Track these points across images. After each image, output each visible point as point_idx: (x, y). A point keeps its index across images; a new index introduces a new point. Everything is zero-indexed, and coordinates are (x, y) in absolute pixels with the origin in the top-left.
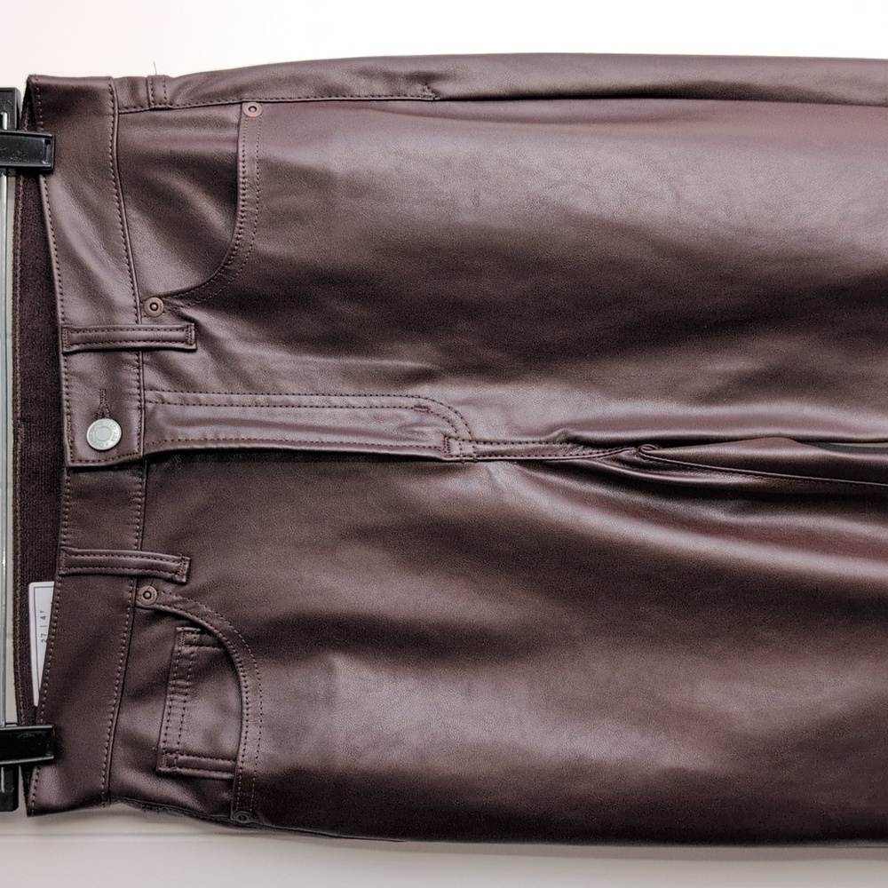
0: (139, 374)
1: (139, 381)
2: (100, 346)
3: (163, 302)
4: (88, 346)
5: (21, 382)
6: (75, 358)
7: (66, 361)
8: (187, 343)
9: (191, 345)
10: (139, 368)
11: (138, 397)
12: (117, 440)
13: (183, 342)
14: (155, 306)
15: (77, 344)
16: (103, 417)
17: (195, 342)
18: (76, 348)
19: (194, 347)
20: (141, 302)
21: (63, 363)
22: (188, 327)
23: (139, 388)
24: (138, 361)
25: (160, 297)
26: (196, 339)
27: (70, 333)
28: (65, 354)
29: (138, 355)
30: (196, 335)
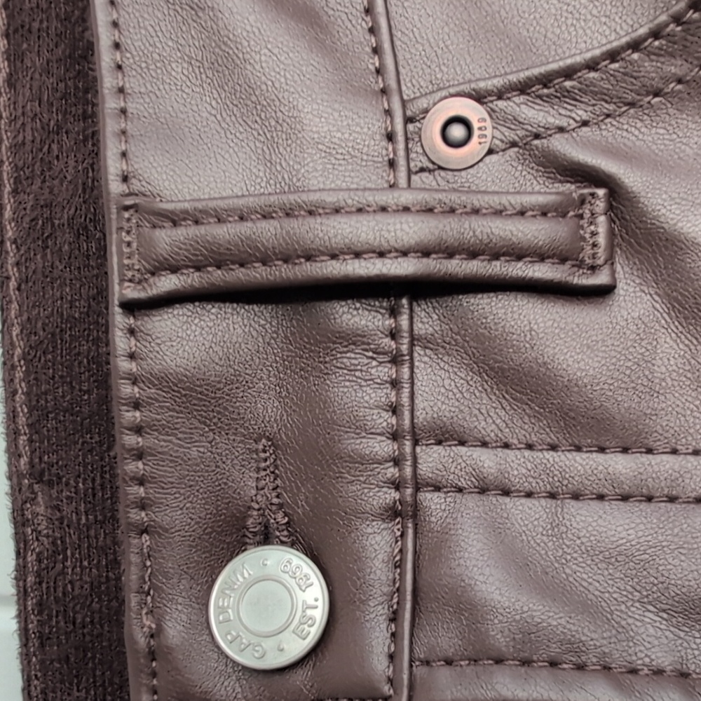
0: (395, 384)
1: (394, 410)
2: (258, 274)
3: (491, 112)
4: (216, 277)
5: (24, 356)
6: (165, 323)
7: (132, 332)
8: (580, 264)
9: (593, 268)
10: (396, 360)
11: (392, 472)
12: (314, 632)
13: (563, 260)
14: (457, 132)
15: (174, 270)
16: (266, 538)
17: (610, 260)
18: (167, 283)
19: (601, 279)
20: (408, 120)
21: (121, 342)
22: (582, 201)
23: (395, 436)
24: (394, 334)
25: (479, 97)
26: (611, 247)
27: (146, 230)
28: (131, 307)
29: (394, 313)
30: (611, 234)
